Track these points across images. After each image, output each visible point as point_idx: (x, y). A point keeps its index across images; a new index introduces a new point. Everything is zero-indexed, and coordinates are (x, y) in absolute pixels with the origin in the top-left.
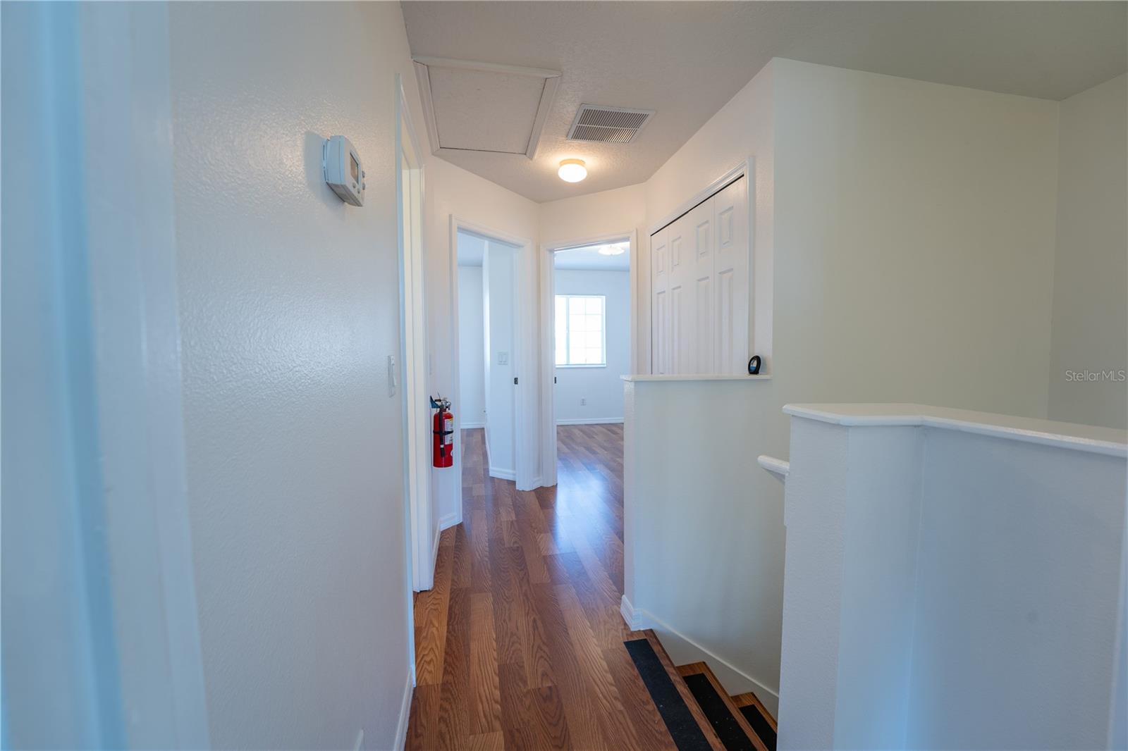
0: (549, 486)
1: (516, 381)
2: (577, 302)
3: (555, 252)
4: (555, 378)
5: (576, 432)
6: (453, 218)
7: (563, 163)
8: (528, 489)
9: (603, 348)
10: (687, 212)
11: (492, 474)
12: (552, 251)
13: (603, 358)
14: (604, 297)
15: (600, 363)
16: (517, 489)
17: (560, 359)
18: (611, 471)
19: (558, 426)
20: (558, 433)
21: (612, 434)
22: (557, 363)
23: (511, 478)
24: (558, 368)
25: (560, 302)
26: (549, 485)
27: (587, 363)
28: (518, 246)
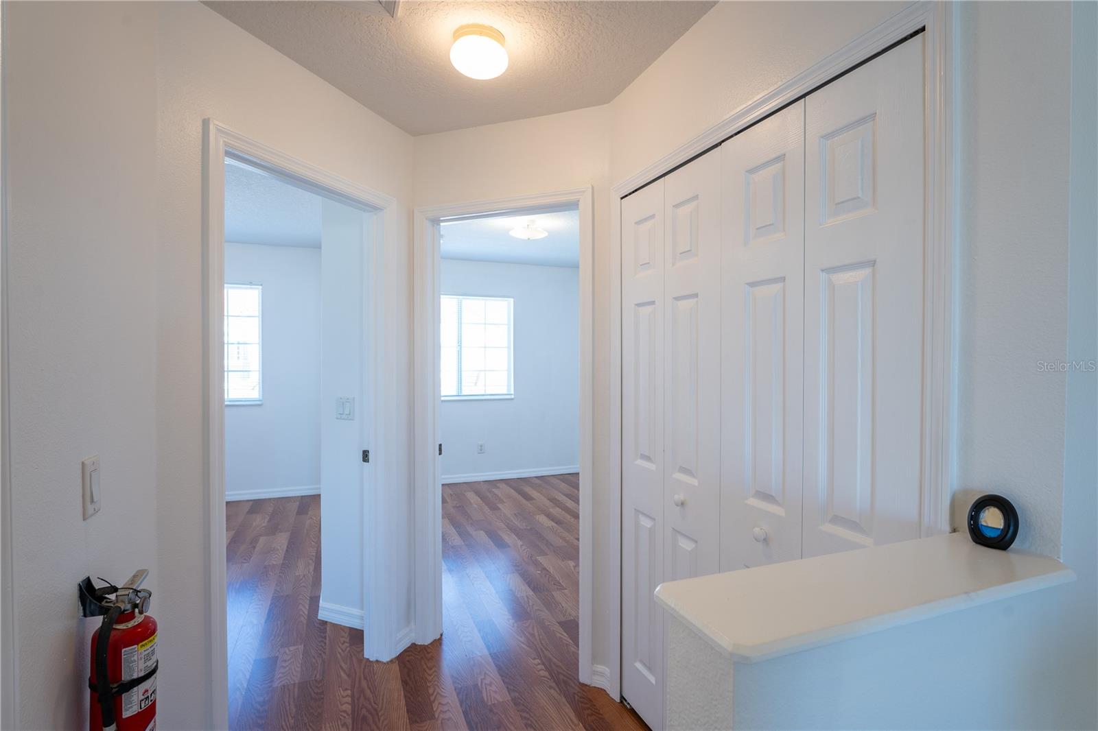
0: (426, 644)
1: (365, 456)
2: (474, 306)
3: (442, 224)
4: (440, 445)
5: (472, 497)
6: (212, 127)
7: (459, 33)
8: (385, 658)
9: (508, 370)
10: (720, 143)
11: (323, 615)
12: (436, 222)
13: (509, 386)
14: (512, 300)
15: (506, 392)
16: (366, 656)
17: (448, 389)
18: (533, 590)
19: (443, 485)
20: (444, 501)
21: (524, 501)
22: (442, 394)
23: (355, 624)
24: (443, 401)
25: (448, 305)
26: (427, 641)
27: (488, 393)
28: (375, 208)
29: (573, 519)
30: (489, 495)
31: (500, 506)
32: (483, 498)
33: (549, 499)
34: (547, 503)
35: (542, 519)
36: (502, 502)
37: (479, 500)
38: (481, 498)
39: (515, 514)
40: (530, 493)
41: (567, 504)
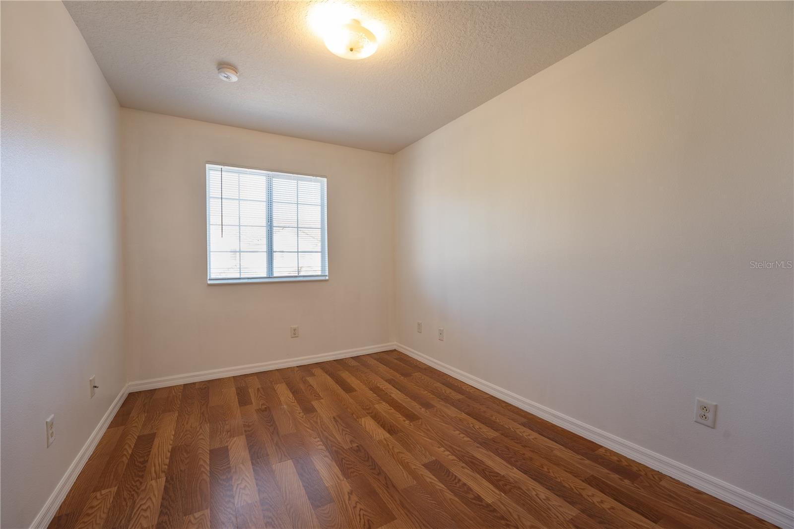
29: (407, 422)
30: (302, 386)
31: (315, 404)
32: (295, 392)
33: (371, 389)
34: (371, 395)
35: (369, 424)
36: (318, 397)
37: (291, 396)
38: (293, 393)
39: (334, 418)
40: (349, 380)
41: (393, 395)
